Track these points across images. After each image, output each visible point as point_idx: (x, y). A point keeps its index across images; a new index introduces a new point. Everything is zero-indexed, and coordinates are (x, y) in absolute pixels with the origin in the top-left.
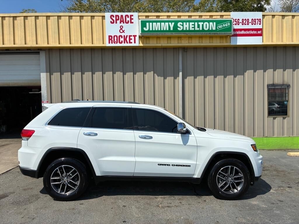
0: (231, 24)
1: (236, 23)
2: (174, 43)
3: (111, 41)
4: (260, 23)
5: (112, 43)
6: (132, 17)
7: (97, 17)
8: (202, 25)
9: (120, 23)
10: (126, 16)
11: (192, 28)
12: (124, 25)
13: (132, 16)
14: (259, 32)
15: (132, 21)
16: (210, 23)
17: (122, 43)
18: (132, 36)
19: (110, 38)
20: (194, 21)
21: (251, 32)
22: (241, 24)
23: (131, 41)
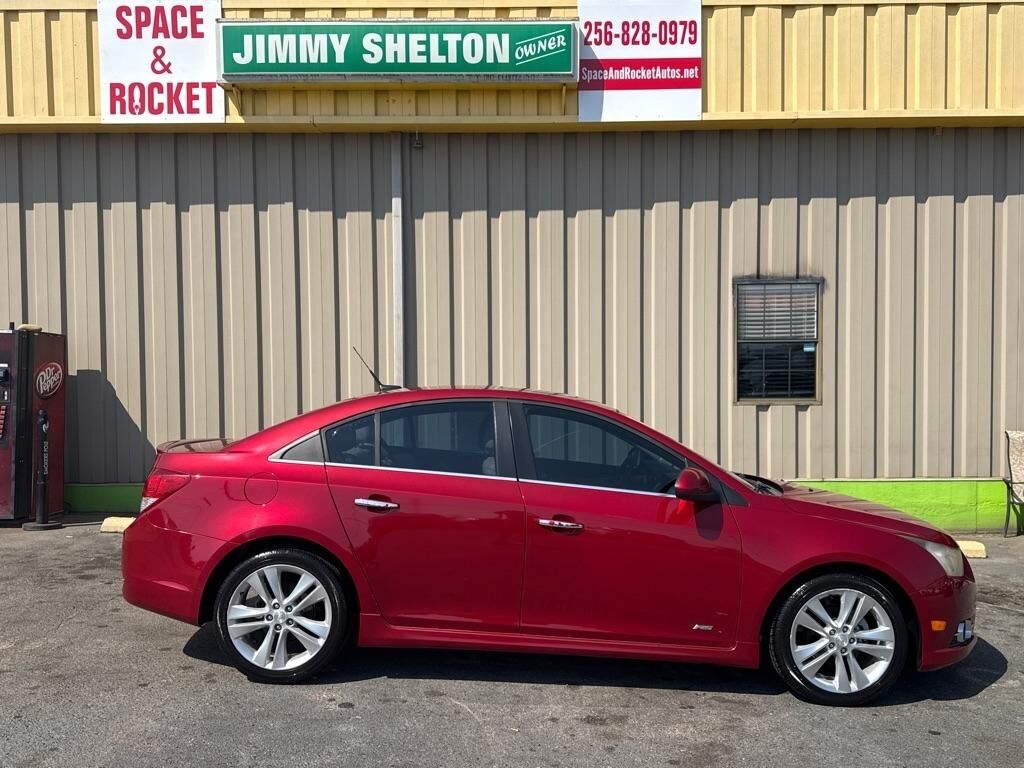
0: (567, 40)
1: (597, 36)
2: (360, 115)
3: (118, 104)
4: (692, 37)
5: (123, 112)
6: (199, 15)
7: (70, 14)
8: (458, 42)
9: (155, 36)
10: (175, 9)
11: (420, 53)
12: (170, 43)
13: (200, 8)
14: (690, 73)
15: (200, 28)
16: (488, 36)
17: (160, 110)
18: (200, 85)
19: (118, 92)
20: (427, 30)
21: (661, 74)
22: (617, 42)
23: (196, 104)
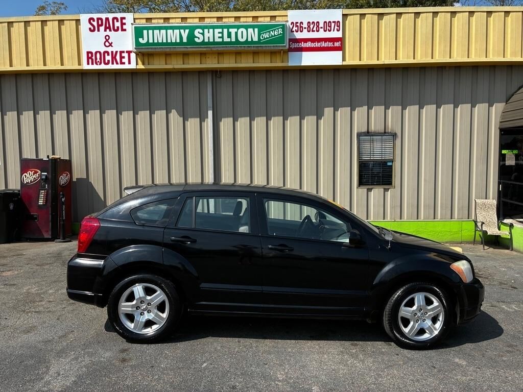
0: (283, 31)
1: (297, 28)
2: (194, 64)
3: (90, 60)
4: (338, 28)
5: (92, 64)
6: (124, 21)
7: (69, 21)
8: (235, 32)
9: (105, 30)
10: (114, 19)
11: (219, 37)
12: (112, 34)
13: (124, 18)
14: (337, 44)
15: (124, 27)
16: (249, 29)
17: (108, 63)
18: (125, 52)
19: (90, 55)
20: (222, 27)
21: (324, 45)
22: (305, 31)
23: (123, 60)
